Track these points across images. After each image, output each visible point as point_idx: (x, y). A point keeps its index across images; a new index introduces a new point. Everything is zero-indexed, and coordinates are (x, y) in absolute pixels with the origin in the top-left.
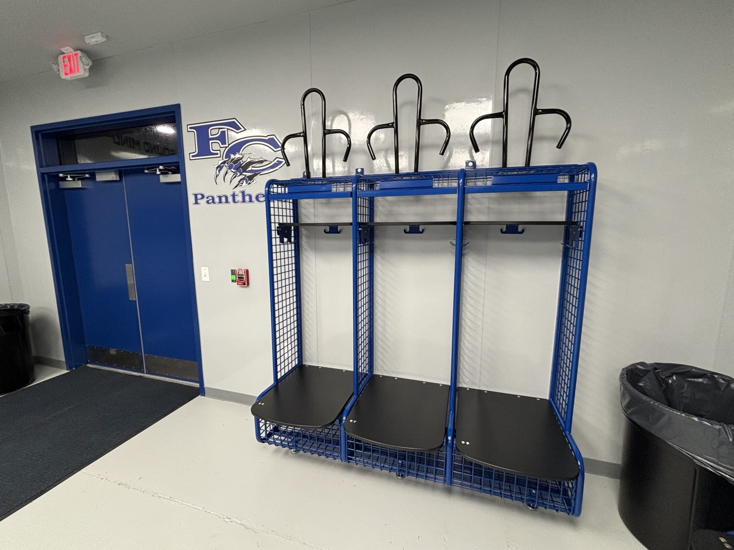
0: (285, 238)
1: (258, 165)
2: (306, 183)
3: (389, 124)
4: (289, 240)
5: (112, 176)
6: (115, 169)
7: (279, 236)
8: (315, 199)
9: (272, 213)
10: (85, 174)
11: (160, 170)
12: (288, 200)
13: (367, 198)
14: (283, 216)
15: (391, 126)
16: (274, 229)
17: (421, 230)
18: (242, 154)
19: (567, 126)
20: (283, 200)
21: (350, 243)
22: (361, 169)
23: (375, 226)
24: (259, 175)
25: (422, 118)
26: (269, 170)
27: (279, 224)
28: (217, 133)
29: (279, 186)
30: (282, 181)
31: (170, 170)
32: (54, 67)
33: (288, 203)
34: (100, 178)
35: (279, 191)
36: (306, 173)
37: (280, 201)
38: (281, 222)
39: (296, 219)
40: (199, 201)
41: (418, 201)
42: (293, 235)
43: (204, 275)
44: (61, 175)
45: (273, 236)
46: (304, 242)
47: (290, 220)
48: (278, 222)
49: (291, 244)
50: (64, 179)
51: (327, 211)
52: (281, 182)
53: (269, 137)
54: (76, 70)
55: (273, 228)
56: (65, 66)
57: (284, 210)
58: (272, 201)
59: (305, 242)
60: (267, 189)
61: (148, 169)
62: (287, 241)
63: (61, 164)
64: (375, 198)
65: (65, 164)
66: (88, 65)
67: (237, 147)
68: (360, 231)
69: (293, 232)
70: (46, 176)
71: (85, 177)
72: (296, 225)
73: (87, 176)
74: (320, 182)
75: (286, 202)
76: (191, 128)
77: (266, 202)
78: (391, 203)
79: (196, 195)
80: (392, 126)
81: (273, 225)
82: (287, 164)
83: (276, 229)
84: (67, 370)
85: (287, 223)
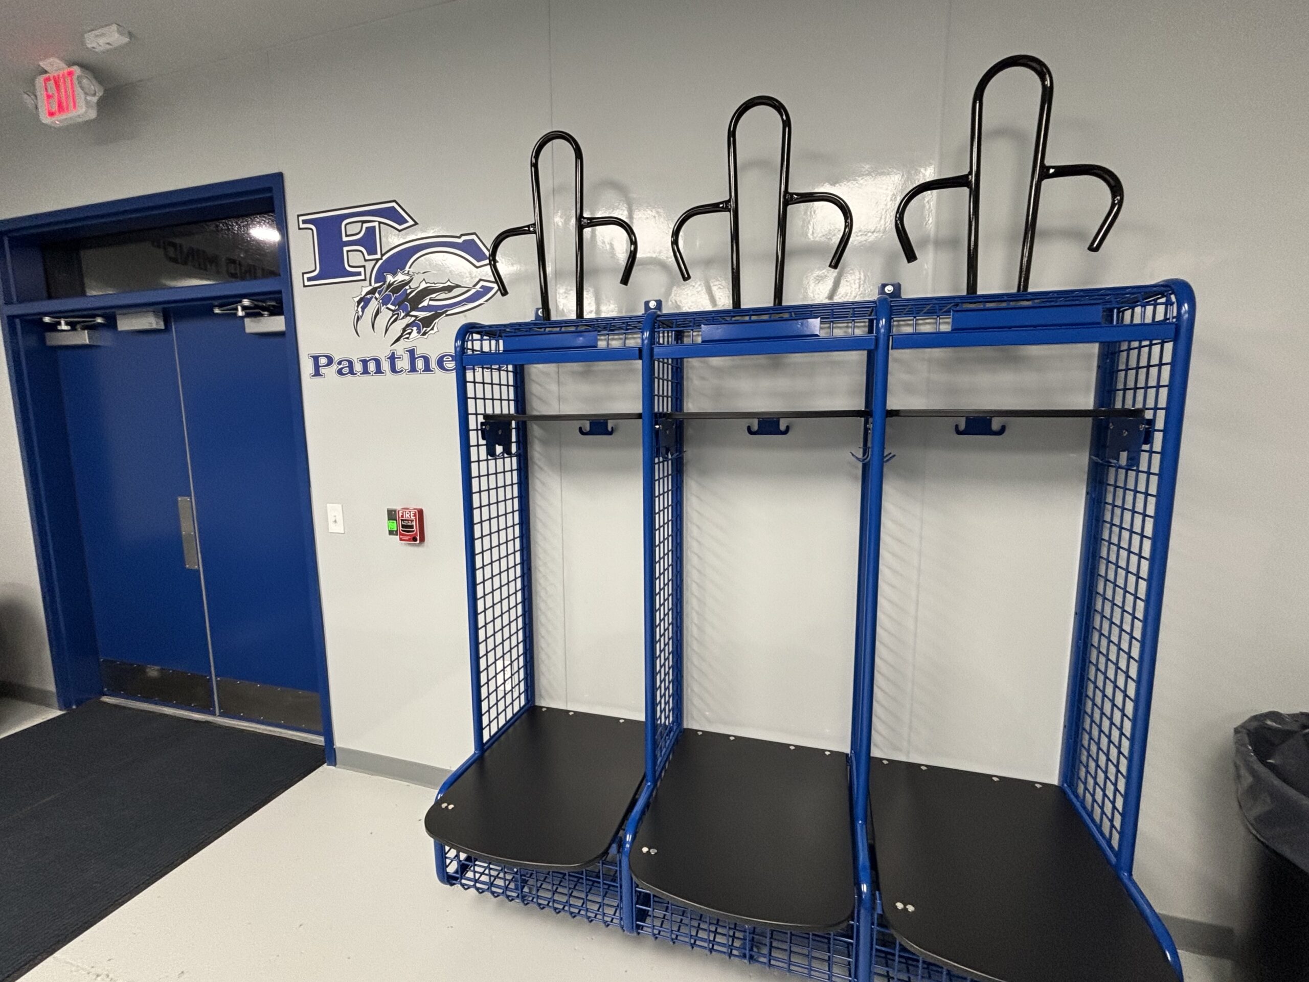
0: (497, 446)
1: (443, 296)
2: (543, 330)
3: (719, 204)
4: (507, 450)
5: (150, 322)
6: (156, 307)
7: (484, 442)
8: (560, 364)
9: (470, 393)
10: (95, 316)
11: (244, 308)
12: (504, 368)
13: (670, 361)
14: (493, 399)
15: (723, 207)
16: (475, 428)
17: (783, 427)
18: (410, 273)
19: (1113, 201)
20: (493, 367)
21: (638, 455)
22: (656, 301)
23: (685, 420)
24: (444, 315)
25: (790, 190)
26: (465, 304)
27: (486, 416)
28: (358, 231)
29: (485, 337)
30: (490, 326)
31: (264, 309)
32: (28, 100)
33: (503, 374)
34: (126, 324)
35: (486, 349)
36: (541, 310)
37: (488, 368)
38: (489, 411)
39: (520, 407)
40: (322, 370)
41: (776, 367)
42: (514, 439)
43: (334, 520)
44: (47, 319)
45: (473, 441)
46: (537, 452)
47: (509, 408)
48: (483, 412)
49: (511, 457)
50: (53, 327)
51: (585, 388)
52: (488, 329)
53: (464, 238)
54: (71, 104)
55: (472, 425)
56: (49, 97)
57: (496, 388)
58: (469, 369)
59: (539, 453)
60: (459, 343)
61: (220, 306)
62: (503, 453)
63: (50, 297)
64: (685, 360)
65: (57, 298)
66: (94, 95)
67: (399, 261)
68: (657, 431)
69: (514, 432)
70: (17, 321)
71: (94, 324)
72: (522, 418)
73: (99, 320)
74: (573, 329)
75: (499, 370)
76: (305, 222)
77: (456, 372)
78: (719, 371)
79: (316, 359)
80: (726, 209)
81: (472, 419)
82: (503, 292)
83: (479, 428)
84: (61, 710)
85: (501, 415)
